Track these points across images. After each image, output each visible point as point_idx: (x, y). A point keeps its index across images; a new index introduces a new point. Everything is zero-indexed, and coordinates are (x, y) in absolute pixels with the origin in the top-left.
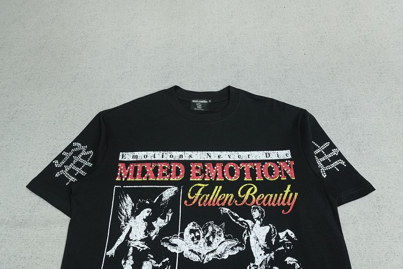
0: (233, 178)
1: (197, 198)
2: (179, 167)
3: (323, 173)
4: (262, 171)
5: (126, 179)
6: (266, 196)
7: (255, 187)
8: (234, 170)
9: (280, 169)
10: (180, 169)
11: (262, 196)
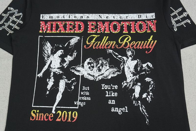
0: (116, 31)
1: (92, 43)
2: (81, 24)
3: (175, 28)
4: (135, 27)
5: (46, 32)
6: (137, 43)
7: (130, 37)
8: (117, 26)
9: (147, 25)
10: (81, 25)
11: (134, 42)
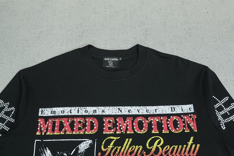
0: (142, 131)
1: (109, 149)
2: (93, 122)
3: (223, 125)
4: (168, 124)
5: (45, 133)
6: (172, 148)
7: (162, 139)
8: (143, 123)
9: (184, 122)
10: (94, 123)
11: (168, 147)
